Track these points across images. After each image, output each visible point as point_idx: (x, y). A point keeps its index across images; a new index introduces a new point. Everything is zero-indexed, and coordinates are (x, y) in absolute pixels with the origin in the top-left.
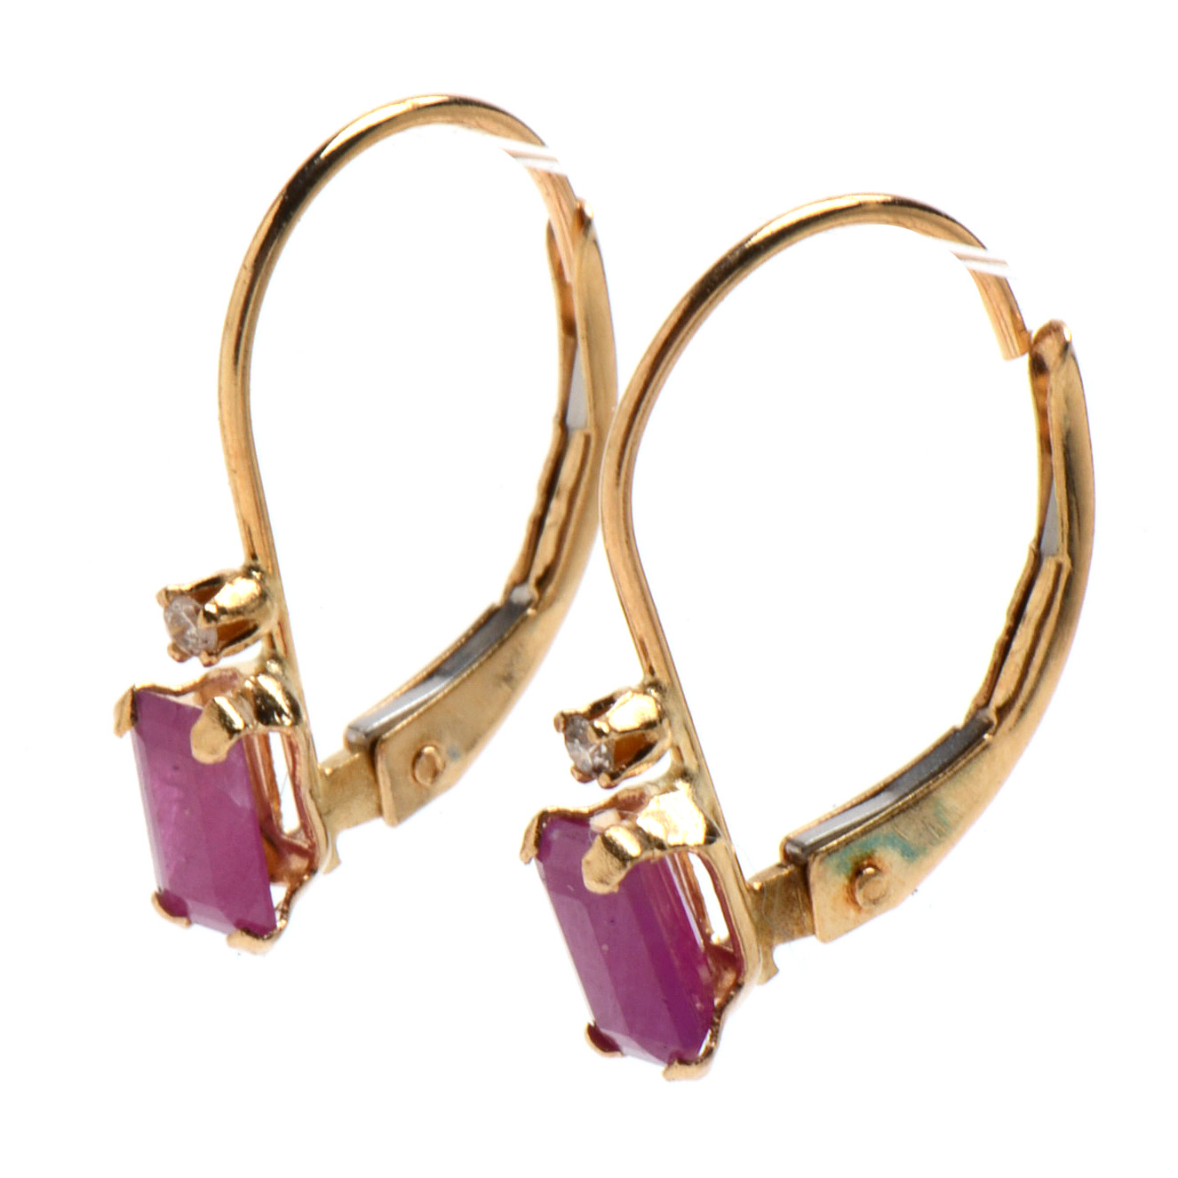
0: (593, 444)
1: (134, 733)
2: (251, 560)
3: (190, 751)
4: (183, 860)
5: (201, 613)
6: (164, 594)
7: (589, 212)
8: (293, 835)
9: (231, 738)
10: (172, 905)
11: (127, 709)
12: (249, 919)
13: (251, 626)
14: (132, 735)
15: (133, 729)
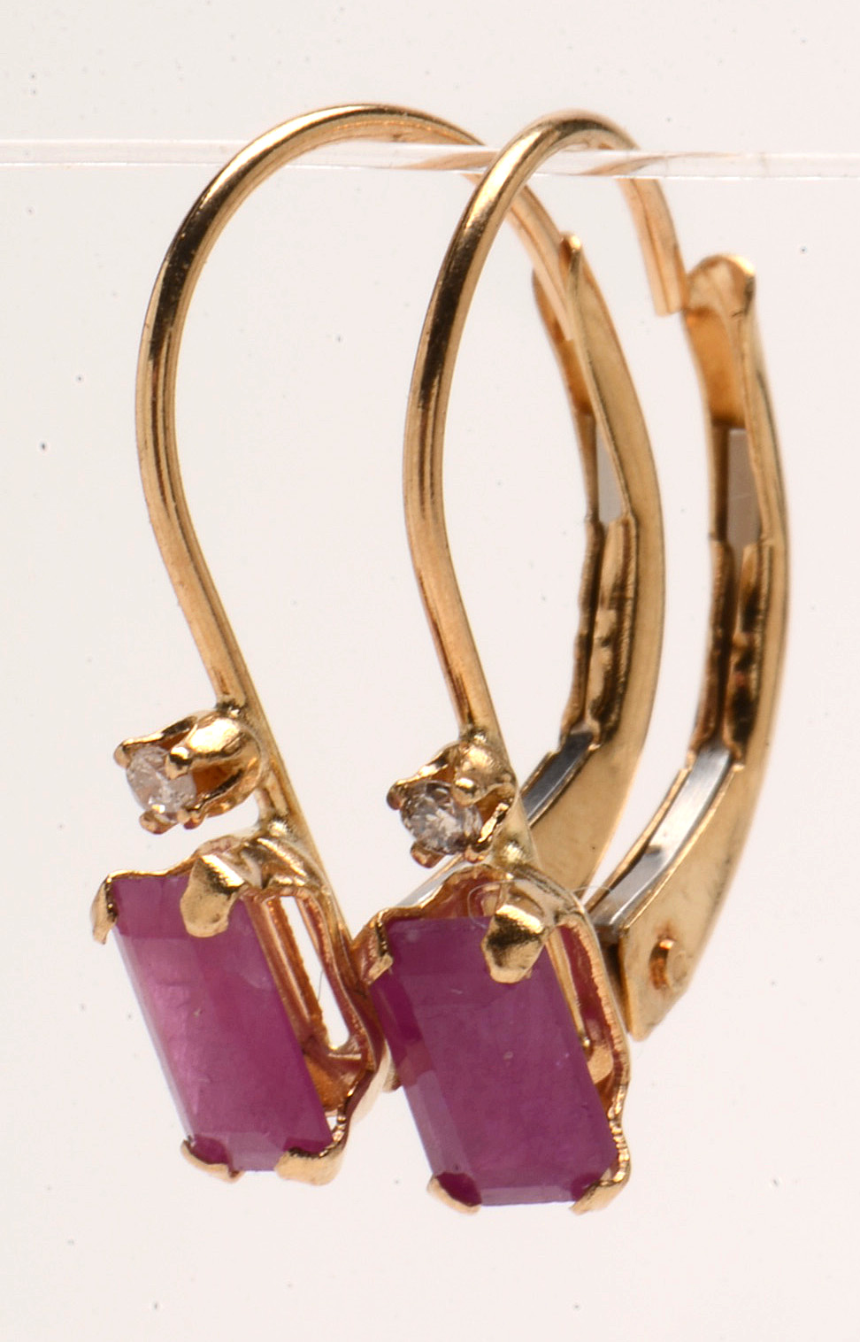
0: (633, 532)
1: (117, 930)
2: (221, 696)
3: (183, 927)
4: (206, 1080)
5: (168, 759)
6: (121, 748)
7: (576, 243)
8: (345, 1049)
9: (229, 898)
10: (206, 1151)
11: (103, 905)
12: (298, 1136)
13: (235, 770)
14: (116, 935)
15: (113, 924)
